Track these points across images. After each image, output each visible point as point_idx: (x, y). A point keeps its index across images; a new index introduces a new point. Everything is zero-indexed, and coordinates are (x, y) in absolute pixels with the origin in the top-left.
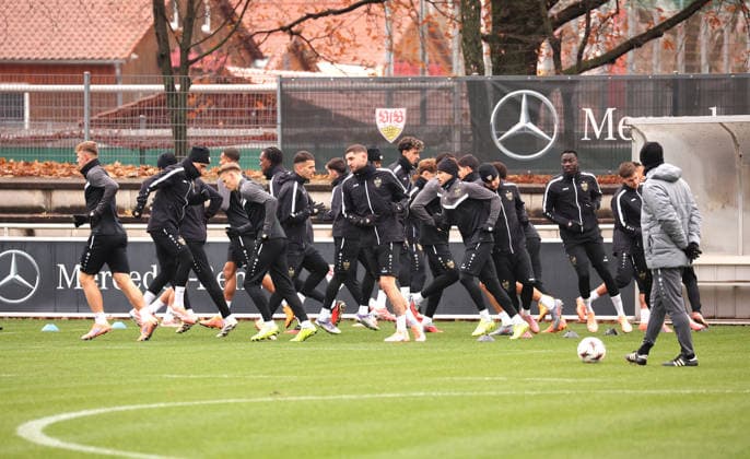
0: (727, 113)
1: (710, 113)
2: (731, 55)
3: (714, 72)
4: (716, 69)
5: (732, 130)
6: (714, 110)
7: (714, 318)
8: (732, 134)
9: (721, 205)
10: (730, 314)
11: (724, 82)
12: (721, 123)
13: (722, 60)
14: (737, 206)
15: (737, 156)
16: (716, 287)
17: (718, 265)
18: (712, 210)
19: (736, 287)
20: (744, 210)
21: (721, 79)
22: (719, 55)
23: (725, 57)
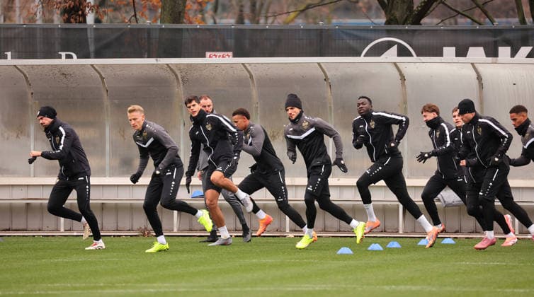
0: (20, 58)
1: (5, 57)
2: (22, 8)
3: (8, 22)
4: (10, 19)
5: (25, 72)
6: (9, 54)
7: (9, 230)
8: (25, 75)
9: (15, 136)
10: (22, 227)
11: (17, 31)
12: (15, 66)
13: (15, 11)
14: (29, 136)
15: (30, 94)
16: (11, 204)
17: (13, 186)
18: (8, 139)
19: (28, 204)
20: (36, 139)
21: (15, 28)
22: (12, 7)
23: (17, 10)
